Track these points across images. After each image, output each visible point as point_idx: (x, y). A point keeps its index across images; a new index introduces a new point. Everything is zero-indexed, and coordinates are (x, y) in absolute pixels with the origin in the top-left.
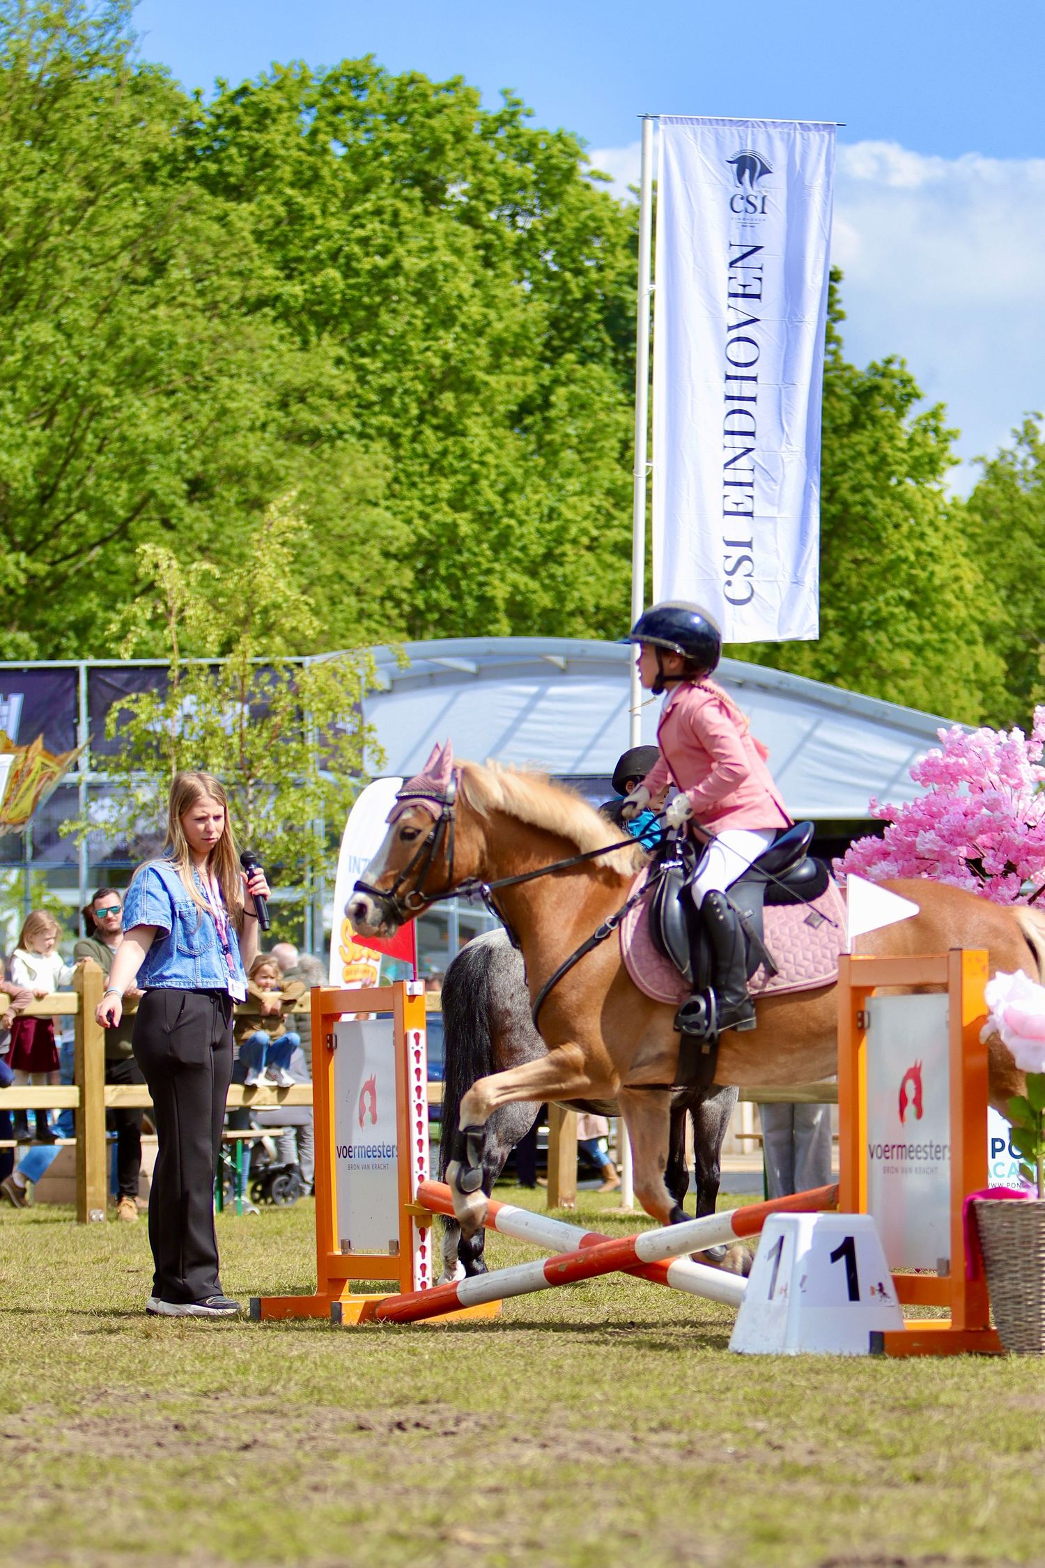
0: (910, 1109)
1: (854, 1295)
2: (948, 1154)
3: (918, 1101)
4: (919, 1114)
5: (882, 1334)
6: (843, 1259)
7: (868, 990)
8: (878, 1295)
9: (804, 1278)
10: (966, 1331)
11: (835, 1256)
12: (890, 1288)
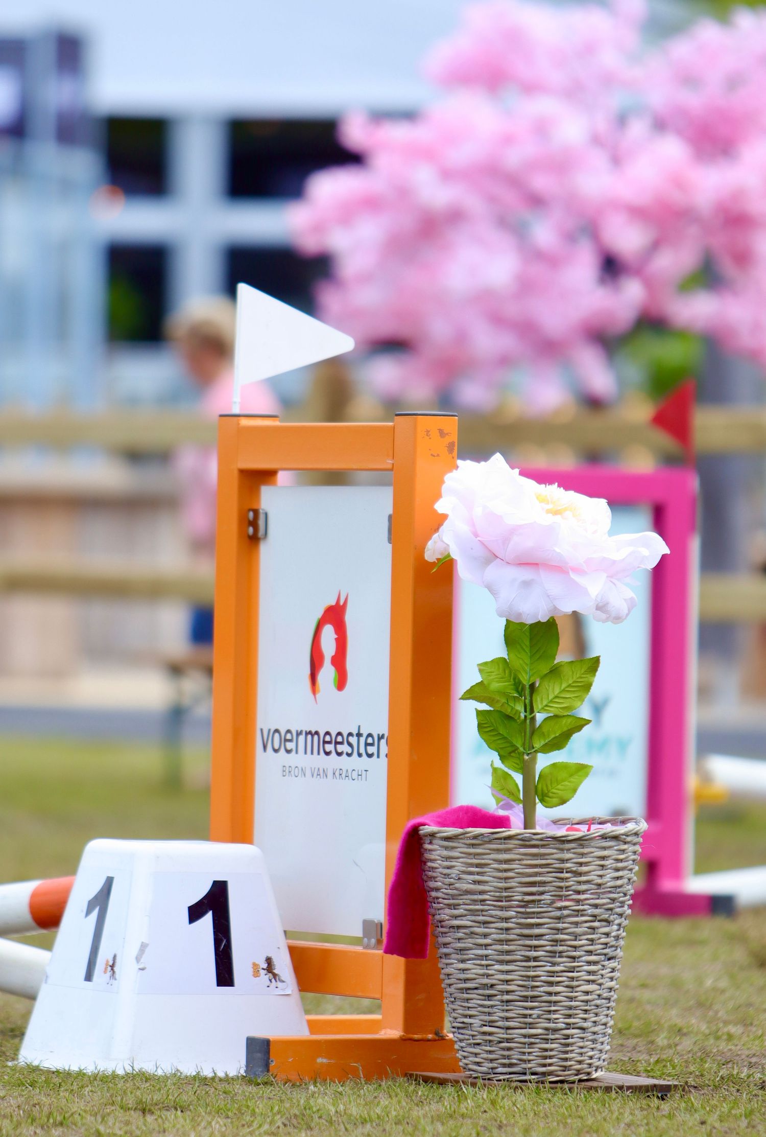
0: (327, 673)
1: (225, 976)
2: (384, 749)
3: (339, 661)
4: (341, 683)
5: (267, 1043)
6: (208, 918)
7: (266, 476)
8: (264, 977)
9: (143, 947)
10: (403, 1040)
11: (195, 913)
12: (284, 965)
